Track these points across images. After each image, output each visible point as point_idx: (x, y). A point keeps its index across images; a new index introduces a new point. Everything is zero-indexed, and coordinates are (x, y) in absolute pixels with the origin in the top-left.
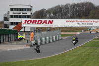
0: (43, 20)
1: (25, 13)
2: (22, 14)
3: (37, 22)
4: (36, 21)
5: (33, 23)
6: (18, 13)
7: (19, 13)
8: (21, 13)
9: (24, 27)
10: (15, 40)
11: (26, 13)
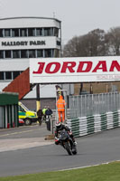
0: (95, 60)
1: (39, 43)
2: (28, 47)
3: (75, 68)
4: (74, 64)
5: (63, 71)
6: (18, 44)
7: (22, 43)
8: (28, 42)
9: (38, 85)
10: (11, 126)
11: (43, 43)
